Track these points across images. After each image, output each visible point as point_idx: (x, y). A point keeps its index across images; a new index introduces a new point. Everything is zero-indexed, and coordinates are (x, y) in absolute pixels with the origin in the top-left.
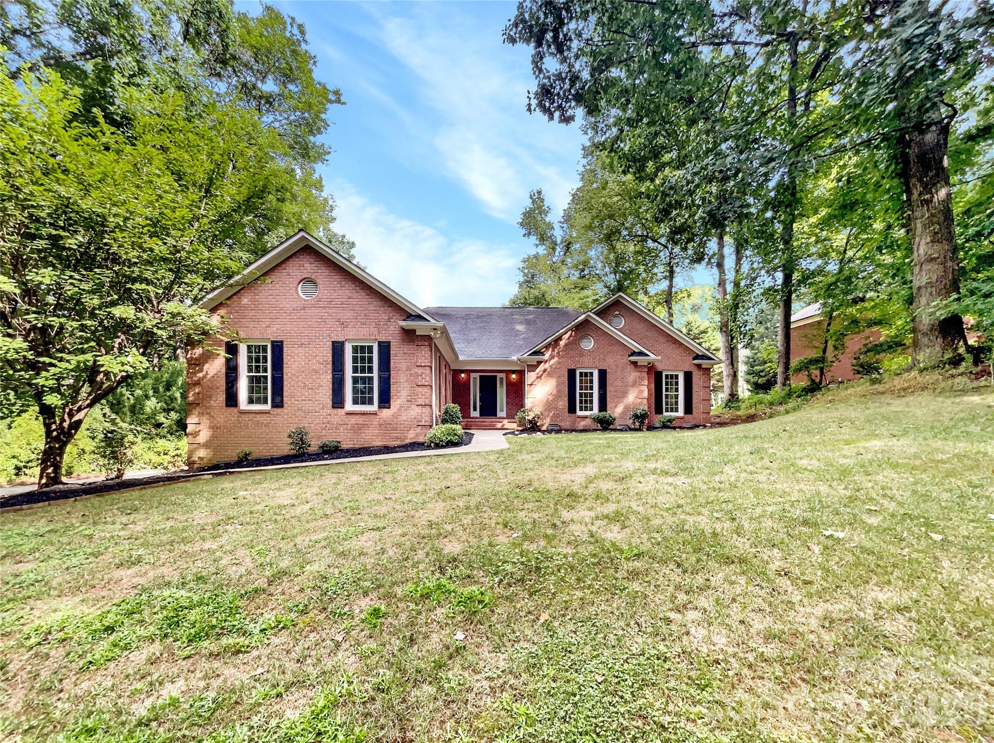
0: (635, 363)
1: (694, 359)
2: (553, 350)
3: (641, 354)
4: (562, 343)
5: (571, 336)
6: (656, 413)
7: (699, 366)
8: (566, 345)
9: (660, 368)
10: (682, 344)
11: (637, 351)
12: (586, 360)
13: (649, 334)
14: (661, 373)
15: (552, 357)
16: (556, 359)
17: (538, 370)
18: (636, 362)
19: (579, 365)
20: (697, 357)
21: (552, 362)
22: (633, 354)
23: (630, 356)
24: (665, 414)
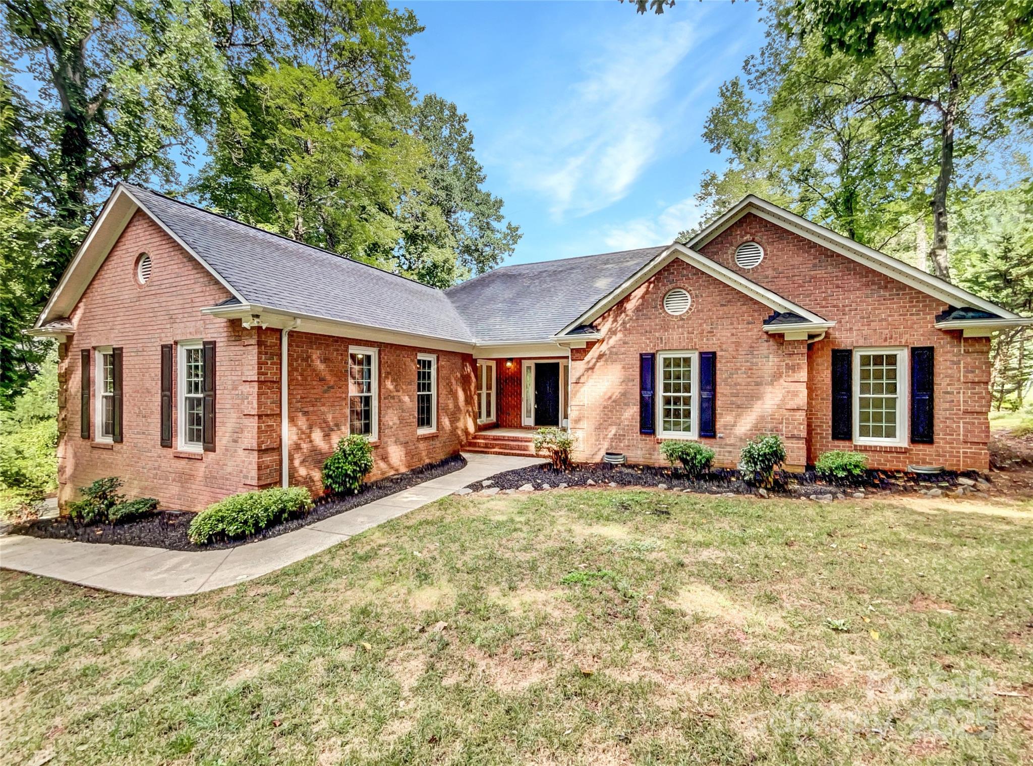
0: (778, 338)
1: (940, 318)
2: (615, 321)
3: (791, 317)
4: (630, 306)
5: (647, 292)
6: (835, 437)
7: (956, 335)
8: (638, 309)
9: (844, 340)
10: (904, 287)
11: (782, 311)
12: (675, 336)
13: (820, 273)
14: (848, 354)
15: (612, 332)
16: (620, 335)
17: (587, 358)
18: (782, 336)
19: (661, 346)
20: (949, 312)
21: (613, 341)
22: (775, 317)
23: (766, 322)
24: (859, 440)
